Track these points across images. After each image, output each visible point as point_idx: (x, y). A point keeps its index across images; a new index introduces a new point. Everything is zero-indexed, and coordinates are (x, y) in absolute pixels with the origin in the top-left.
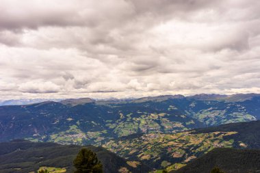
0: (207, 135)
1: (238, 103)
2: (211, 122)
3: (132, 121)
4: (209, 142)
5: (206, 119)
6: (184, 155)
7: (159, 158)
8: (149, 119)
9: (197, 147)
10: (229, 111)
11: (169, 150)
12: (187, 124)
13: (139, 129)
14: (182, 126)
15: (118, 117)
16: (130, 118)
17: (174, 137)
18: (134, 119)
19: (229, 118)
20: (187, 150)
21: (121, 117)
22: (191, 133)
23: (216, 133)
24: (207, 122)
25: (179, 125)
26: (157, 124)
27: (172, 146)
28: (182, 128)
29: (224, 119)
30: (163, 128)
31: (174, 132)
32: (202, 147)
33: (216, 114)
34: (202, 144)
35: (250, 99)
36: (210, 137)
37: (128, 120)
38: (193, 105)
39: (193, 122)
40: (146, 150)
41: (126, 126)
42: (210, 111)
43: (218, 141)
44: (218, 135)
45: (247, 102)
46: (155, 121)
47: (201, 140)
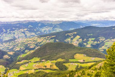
0: (44, 38)
1: (57, 24)
2: (47, 32)
3: (10, 33)
4: (45, 40)
5: (45, 31)
7: (24, 49)
8: (19, 32)
9: (41, 43)
10: (54, 28)
11: (29, 45)
12: (37, 33)
13: (14, 36)
15: (2, 31)
16: (9, 31)
17: (31, 39)
18: (11, 32)
19: (53, 30)
20: (36, 45)
21: (4, 31)
22: (38, 37)
23: (48, 37)
24: (45, 32)
25: (33, 34)
26: (23, 34)
27: (30, 43)
28: (35, 35)
29: (52, 31)
30: (26, 35)
31: (31, 37)
34: (42, 41)
35: (61, 22)
36: (45, 38)
37: (8, 32)
38: (39, 25)
39: (39, 32)
40: (18, 46)
41: (7, 35)
42: (47, 28)
43: (49, 40)
44: (49, 37)
45: (60, 24)
46: (22, 32)
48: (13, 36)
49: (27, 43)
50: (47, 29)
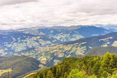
0: (72, 45)
1: (75, 30)
3: (22, 42)
4: (75, 48)
6: (64, 55)
7: (51, 59)
8: (32, 40)
10: (71, 34)
11: (55, 54)
12: (53, 41)
14: (51, 43)
15: (12, 40)
16: (20, 40)
18: (22, 40)
19: (72, 37)
20: (65, 53)
21: (14, 40)
22: (64, 45)
25: (49, 42)
26: (37, 43)
27: (56, 52)
30: (40, 44)
31: (47, 46)
32: (72, 51)
33: (65, 36)
34: (71, 49)
35: (80, 28)
36: (74, 46)
37: (19, 41)
39: (55, 40)
40: (41, 56)
41: (18, 45)
42: (62, 34)
43: (79, 47)
44: (78, 44)
46: (36, 41)
47: (70, 48)
48: (26, 45)
49: (53, 52)
50: (63, 37)
